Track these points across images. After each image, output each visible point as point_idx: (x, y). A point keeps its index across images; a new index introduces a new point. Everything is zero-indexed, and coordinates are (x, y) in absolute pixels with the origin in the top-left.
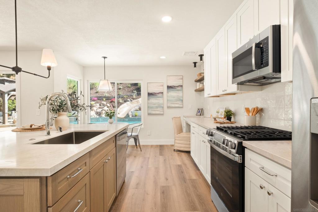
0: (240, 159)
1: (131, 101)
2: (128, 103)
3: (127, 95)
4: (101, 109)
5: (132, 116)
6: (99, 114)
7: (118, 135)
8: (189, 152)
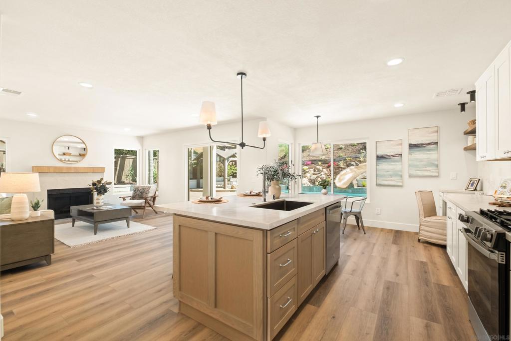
0: (500, 258)
1: (357, 165)
2: (352, 167)
3: (350, 157)
4: (315, 176)
5: (358, 186)
6: (313, 182)
7: (328, 208)
8: (444, 247)
